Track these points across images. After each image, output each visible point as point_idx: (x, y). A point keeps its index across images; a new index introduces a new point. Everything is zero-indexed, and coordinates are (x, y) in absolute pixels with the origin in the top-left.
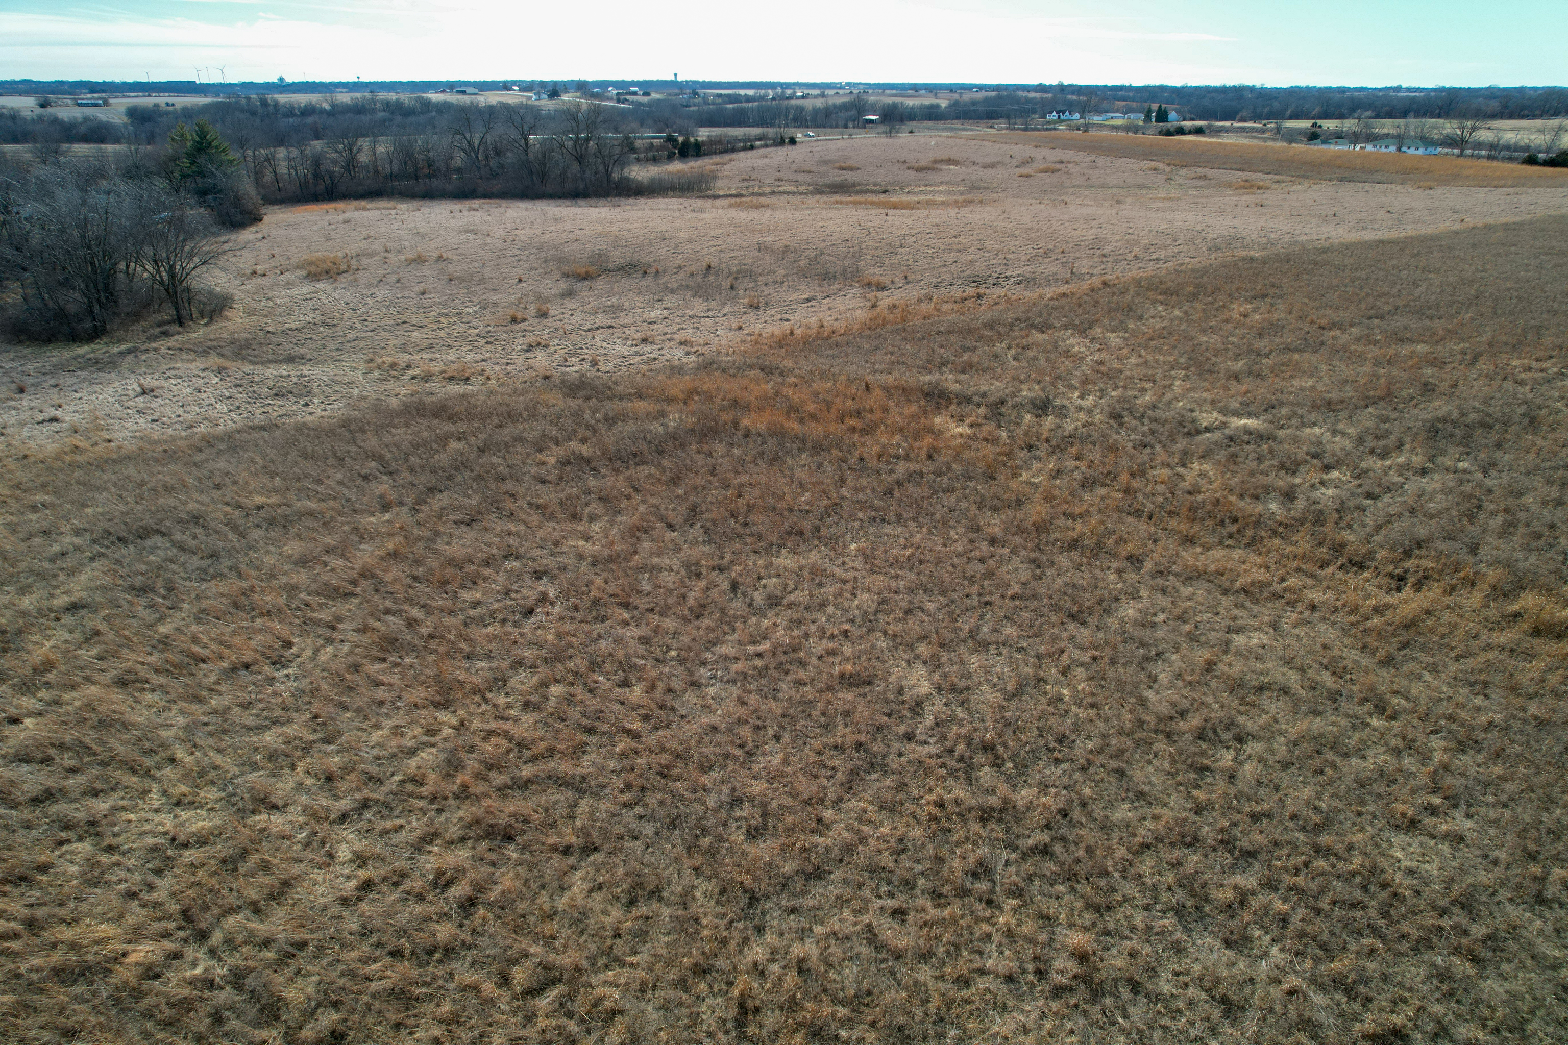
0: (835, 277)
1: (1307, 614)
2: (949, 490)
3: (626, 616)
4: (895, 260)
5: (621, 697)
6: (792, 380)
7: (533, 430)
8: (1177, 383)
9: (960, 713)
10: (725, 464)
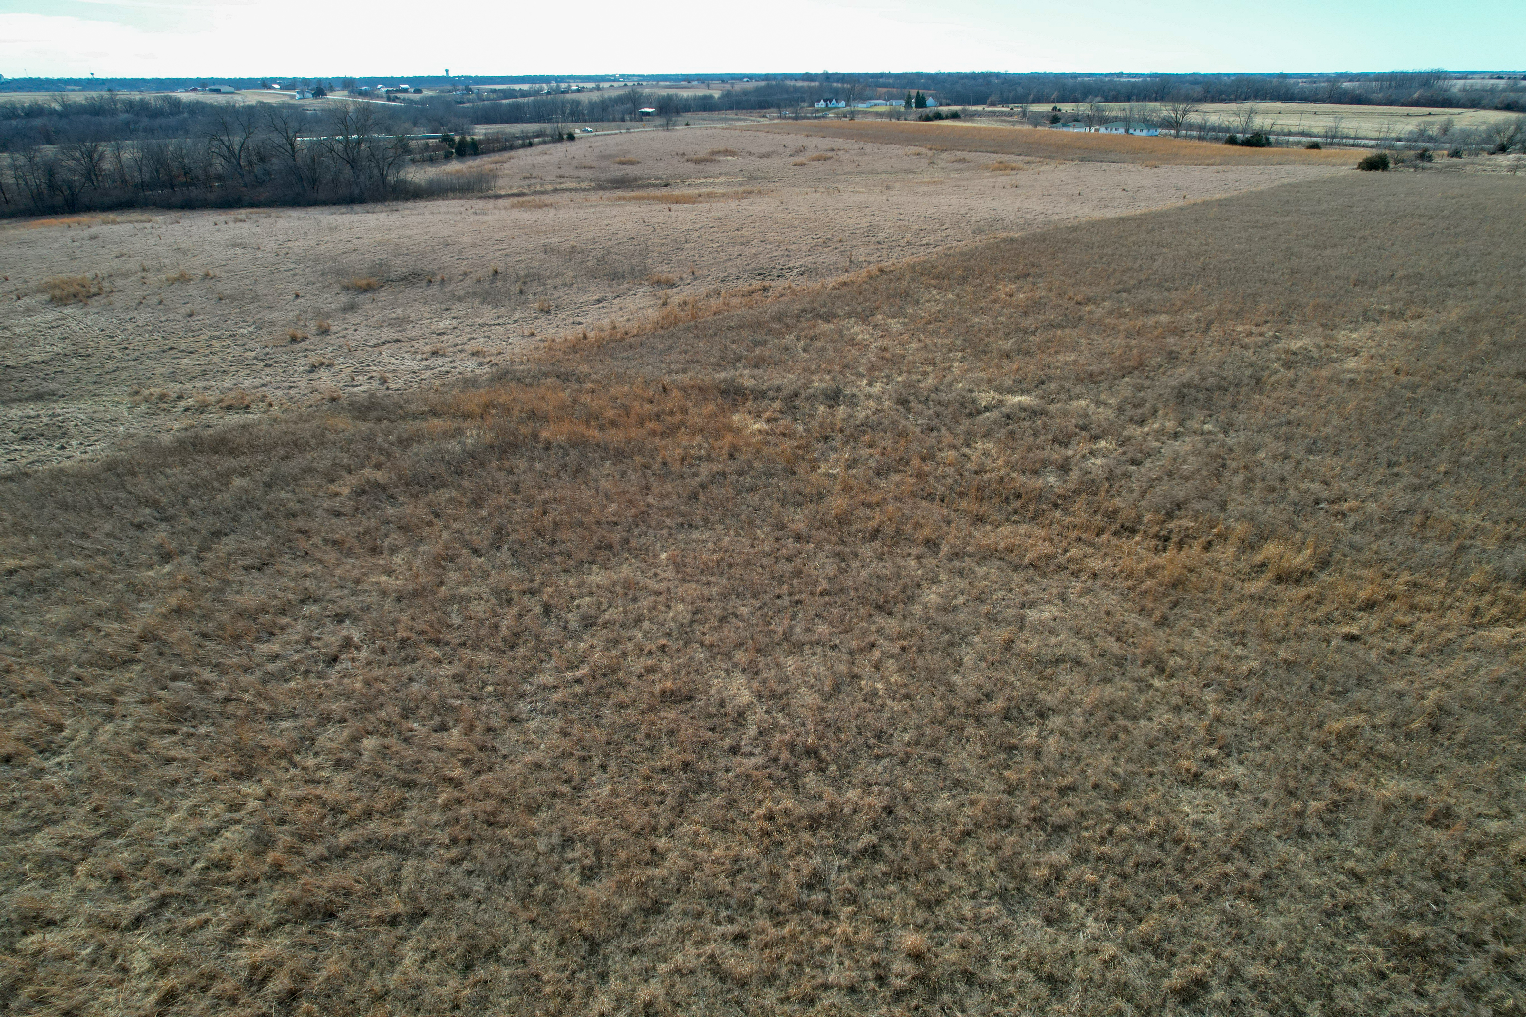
0: (623, 276)
1: (1089, 583)
2: (752, 489)
3: (437, 653)
4: (682, 256)
5: (439, 744)
6: (589, 385)
7: (324, 459)
8: (956, 364)
9: (782, 720)
10: (528, 481)
